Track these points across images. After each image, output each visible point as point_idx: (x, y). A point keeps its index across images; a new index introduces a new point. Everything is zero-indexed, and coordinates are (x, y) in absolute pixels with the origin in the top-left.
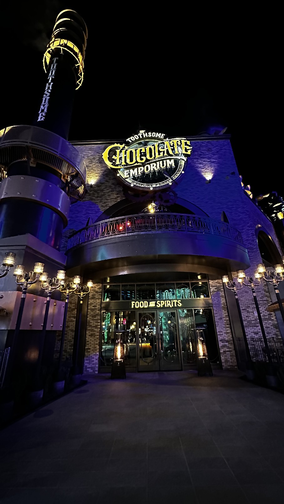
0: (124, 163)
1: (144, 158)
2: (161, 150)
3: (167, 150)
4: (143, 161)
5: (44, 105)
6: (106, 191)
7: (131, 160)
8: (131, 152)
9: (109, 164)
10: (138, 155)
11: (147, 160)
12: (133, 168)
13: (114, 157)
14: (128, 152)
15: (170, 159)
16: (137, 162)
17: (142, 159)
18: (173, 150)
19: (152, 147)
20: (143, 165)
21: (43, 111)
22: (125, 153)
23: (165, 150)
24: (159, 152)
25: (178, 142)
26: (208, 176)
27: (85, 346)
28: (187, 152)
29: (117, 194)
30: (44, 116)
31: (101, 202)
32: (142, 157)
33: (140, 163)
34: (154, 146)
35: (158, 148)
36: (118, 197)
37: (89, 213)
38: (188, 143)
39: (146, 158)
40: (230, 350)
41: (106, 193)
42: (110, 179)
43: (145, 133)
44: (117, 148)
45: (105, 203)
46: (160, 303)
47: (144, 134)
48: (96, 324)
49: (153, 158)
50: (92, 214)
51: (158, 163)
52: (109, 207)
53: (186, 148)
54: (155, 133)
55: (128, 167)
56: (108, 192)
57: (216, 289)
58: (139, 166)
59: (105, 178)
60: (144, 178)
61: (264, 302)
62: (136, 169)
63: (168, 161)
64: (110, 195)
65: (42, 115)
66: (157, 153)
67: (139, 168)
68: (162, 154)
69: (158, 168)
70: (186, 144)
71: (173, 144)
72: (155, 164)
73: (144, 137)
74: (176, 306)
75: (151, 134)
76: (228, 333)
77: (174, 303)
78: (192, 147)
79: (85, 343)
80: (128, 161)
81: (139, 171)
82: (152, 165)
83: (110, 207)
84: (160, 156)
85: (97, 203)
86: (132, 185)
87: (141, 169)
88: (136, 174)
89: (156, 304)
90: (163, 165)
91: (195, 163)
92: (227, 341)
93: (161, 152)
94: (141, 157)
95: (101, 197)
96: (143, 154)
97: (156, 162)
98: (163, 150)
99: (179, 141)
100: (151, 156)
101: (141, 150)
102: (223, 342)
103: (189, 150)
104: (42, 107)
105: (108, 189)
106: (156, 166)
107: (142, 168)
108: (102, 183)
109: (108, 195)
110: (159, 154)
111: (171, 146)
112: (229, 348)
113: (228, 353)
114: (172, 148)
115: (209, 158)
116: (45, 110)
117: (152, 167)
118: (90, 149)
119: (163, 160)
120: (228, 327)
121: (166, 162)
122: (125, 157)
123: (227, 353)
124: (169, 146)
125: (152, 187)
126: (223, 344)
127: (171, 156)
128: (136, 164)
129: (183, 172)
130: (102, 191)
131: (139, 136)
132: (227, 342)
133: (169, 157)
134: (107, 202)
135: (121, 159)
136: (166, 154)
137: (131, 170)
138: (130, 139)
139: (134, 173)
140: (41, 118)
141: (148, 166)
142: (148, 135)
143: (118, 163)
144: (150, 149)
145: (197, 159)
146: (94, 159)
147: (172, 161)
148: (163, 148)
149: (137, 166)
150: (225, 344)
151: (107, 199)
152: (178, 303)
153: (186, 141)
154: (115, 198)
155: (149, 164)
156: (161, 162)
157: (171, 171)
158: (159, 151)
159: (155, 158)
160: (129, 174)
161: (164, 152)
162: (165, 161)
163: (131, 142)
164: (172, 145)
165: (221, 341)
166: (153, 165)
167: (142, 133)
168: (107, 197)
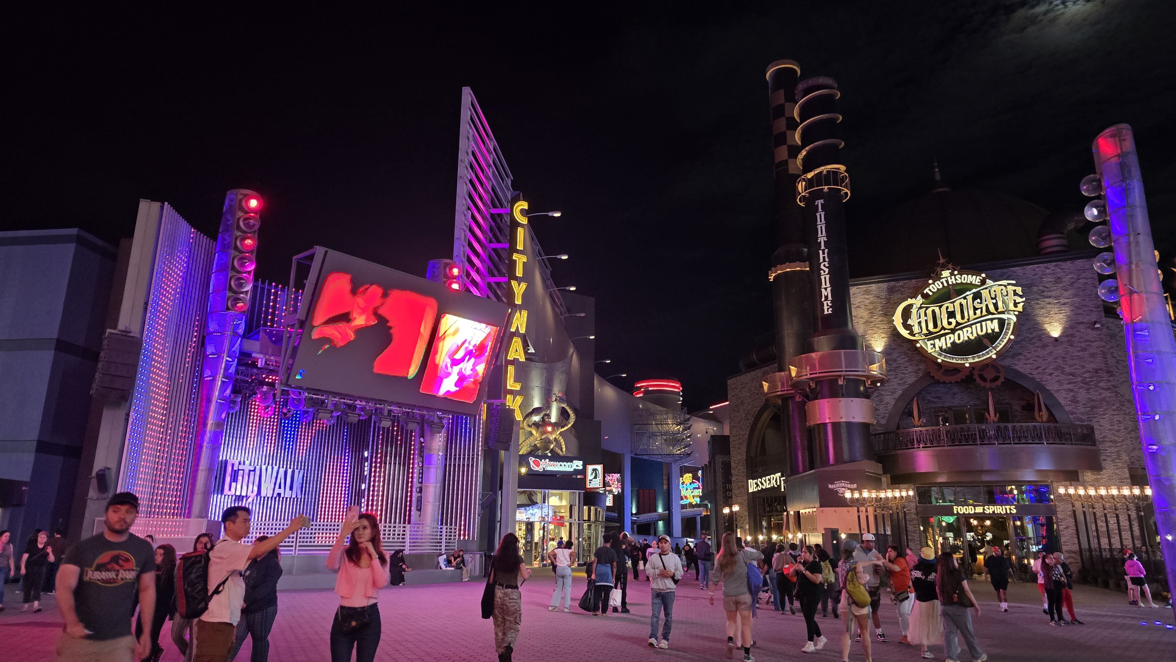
1: (952, 320)
2: (977, 306)
3: (987, 305)
4: (952, 326)
5: (826, 289)
6: (900, 361)
7: (935, 326)
8: (934, 312)
9: (905, 333)
12: (939, 337)
13: (910, 322)
15: (992, 320)
17: (950, 323)
18: (996, 304)
19: (964, 302)
21: (826, 298)
23: (984, 306)
24: (975, 309)
28: (1017, 307)
29: (917, 365)
30: (830, 307)
31: (895, 378)
32: (950, 320)
34: (967, 299)
35: (973, 303)
36: (919, 369)
37: (882, 395)
38: (1019, 290)
39: (957, 322)
43: (952, 274)
45: (902, 379)
46: (989, 508)
47: (949, 278)
51: (974, 327)
53: (1015, 300)
58: (947, 334)
60: (956, 349)
62: (943, 339)
63: (989, 322)
64: (907, 368)
65: (828, 305)
66: (971, 312)
67: (948, 337)
69: (975, 335)
70: (1015, 293)
71: (996, 295)
73: (950, 283)
74: (1008, 512)
75: (961, 278)
76: (1075, 544)
78: (1024, 299)
80: (931, 327)
81: (949, 342)
82: (964, 330)
83: (911, 385)
84: (976, 316)
86: (939, 361)
87: (950, 338)
88: (944, 346)
89: (984, 509)
90: (982, 331)
91: (1034, 308)
93: (977, 309)
94: (948, 319)
95: (894, 370)
96: (951, 315)
97: (970, 326)
98: (980, 306)
99: (1005, 289)
100: (963, 317)
101: (947, 308)
103: (1019, 303)
104: (824, 292)
106: (972, 333)
107: (952, 336)
108: (894, 349)
109: (904, 368)
110: (975, 314)
111: (992, 299)
114: (994, 301)
116: (830, 298)
117: (965, 335)
119: (981, 322)
120: (1075, 538)
121: (986, 325)
122: (926, 321)
125: (968, 361)
128: (943, 332)
129: (1012, 337)
130: (895, 361)
131: (942, 283)
135: (920, 323)
136: (984, 313)
137: (937, 341)
138: (930, 290)
139: (940, 345)
140: (828, 309)
141: (960, 333)
142: (956, 280)
143: (916, 331)
144: (961, 305)
147: (996, 322)
148: (981, 303)
149: (945, 335)
153: (1014, 288)
154: (915, 373)
155: (961, 329)
156: (979, 325)
157: (993, 337)
158: (974, 307)
159: (968, 319)
160: (934, 346)
161: (982, 308)
162: (984, 323)
163: (931, 294)
164: (993, 296)
166: (967, 331)
167: (947, 277)
168: (904, 371)
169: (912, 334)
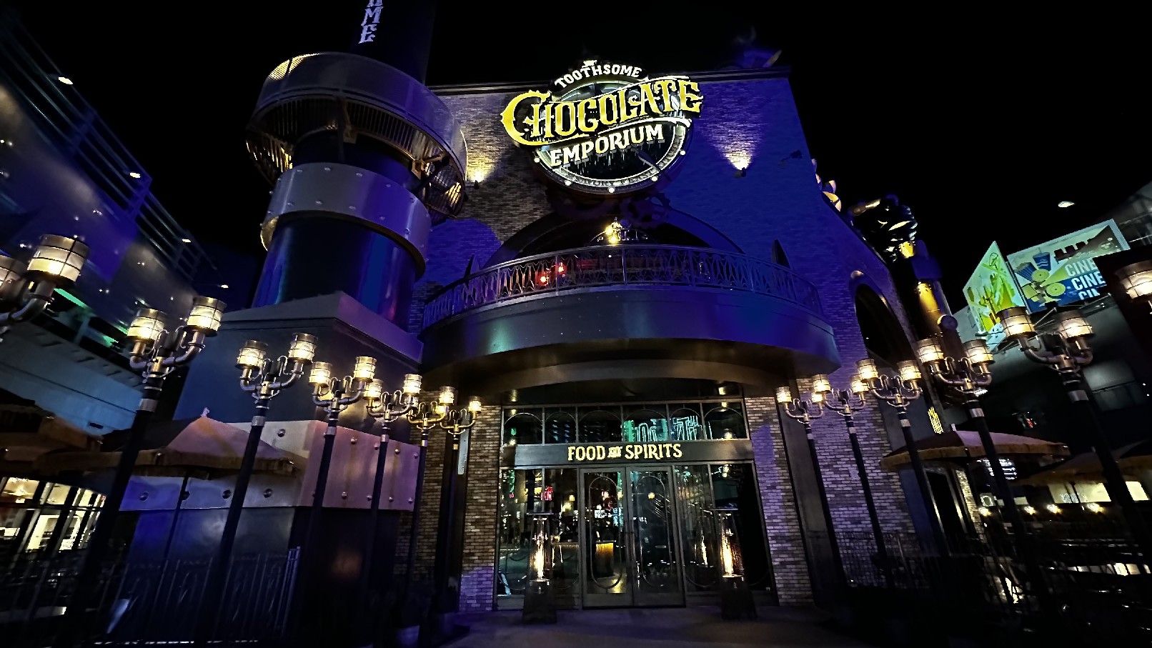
0: (549, 134)
1: (595, 122)
2: (632, 103)
3: (647, 104)
4: (592, 129)
5: (373, 9)
6: (509, 196)
7: (566, 126)
8: (566, 109)
9: (516, 136)
10: (582, 114)
11: (601, 127)
12: (570, 144)
13: (527, 121)
14: (559, 109)
15: (653, 124)
16: (578, 131)
17: (588, 125)
18: (660, 102)
19: (613, 98)
20: (593, 136)
21: (370, 21)
22: (553, 112)
23: (642, 103)
24: (629, 108)
25: (670, 84)
26: (741, 160)
27: (463, 548)
28: (692, 106)
29: (535, 203)
30: (373, 33)
31: (497, 221)
32: (590, 120)
33: (586, 133)
34: (618, 94)
35: (627, 100)
36: (535, 210)
37: (471, 247)
38: (694, 86)
39: (600, 122)
40: (797, 559)
41: (509, 201)
42: (517, 171)
43: (596, 66)
44: (534, 100)
45: (507, 223)
46: (633, 450)
47: (593, 68)
48: (488, 497)
49: (614, 121)
50: (478, 247)
51: (626, 132)
52: (515, 231)
53: (689, 99)
54: (618, 67)
55: (559, 142)
56: (514, 200)
57: (760, 417)
58: (584, 140)
59: (507, 168)
60: (595, 167)
61: (874, 449)
62: (576, 148)
63: (649, 128)
64: (518, 206)
65: (369, 30)
66: (623, 111)
67: (584, 145)
68: (634, 112)
69: (627, 143)
70: (689, 89)
71: (661, 91)
72: (618, 135)
73: (595, 74)
74: (668, 455)
75: (611, 69)
76: (790, 520)
77: (664, 450)
78: (702, 97)
79: (463, 540)
80: (559, 128)
81: (585, 152)
82: (611, 136)
83: (520, 233)
84: (629, 117)
85: (490, 222)
86: (568, 183)
87: (587, 146)
88: (577, 158)
89: (624, 452)
90: (638, 137)
91: (710, 132)
92: (789, 540)
93: (633, 107)
94: (586, 119)
95: (497, 210)
96: (592, 114)
97: (621, 130)
98: (638, 103)
99: (674, 84)
100: (610, 117)
101: (587, 104)
102: (780, 541)
103: (695, 102)
104: (369, 12)
105: (513, 193)
106: (622, 140)
107: (590, 144)
108: (501, 180)
109: (514, 206)
110: (628, 113)
111: (655, 95)
112: (793, 555)
113: (791, 566)
114: (658, 98)
115: (741, 121)
116: (376, 20)
117: (614, 142)
118: (474, 104)
119: (637, 126)
120: (789, 507)
121: (645, 130)
122: (553, 120)
123: (788, 566)
124: (650, 94)
125: (613, 185)
126: (780, 545)
127: (656, 115)
128: (577, 136)
129: (683, 153)
130: (500, 196)
131: (583, 73)
132: (787, 541)
133: (651, 120)
134: (511, 222)
135: (542, 124)
136: (643, 112)
137: (566, 150)
138: (564, 81)
139: (572, 156)
140: (367, 37)
141: (605, 139)
142: (603, 70)
143: (535, 133)
144: (609, 102)
145: (716, 122)
146: (482, 124)
147: (659, 128)
148: (638, 100)
149: (580, 141)
150: (784, 545)
151: (512, 215)
152: (675, 452)
153: (689, 83)
154: (530, 213)
155: (606, 134)
156: (633, 131)
157: (654, 150)
158: (628, 105)
159: (618, 120)
160: (562, 158)
161: (639, 107)
162: (641, 129)
163: (564, 86)
164: (657, 92)
165: (773, 538)
166: (615, 138)
167: (590, 67)
168: (513, 210)
169: (527, 136)
